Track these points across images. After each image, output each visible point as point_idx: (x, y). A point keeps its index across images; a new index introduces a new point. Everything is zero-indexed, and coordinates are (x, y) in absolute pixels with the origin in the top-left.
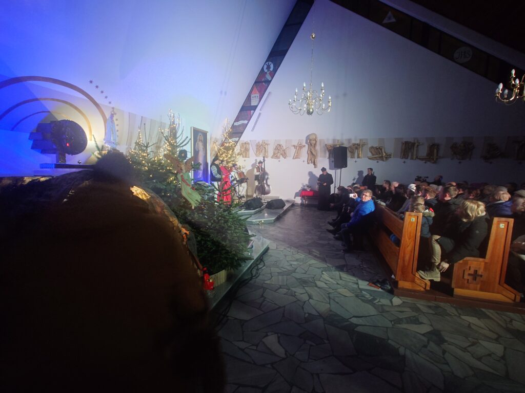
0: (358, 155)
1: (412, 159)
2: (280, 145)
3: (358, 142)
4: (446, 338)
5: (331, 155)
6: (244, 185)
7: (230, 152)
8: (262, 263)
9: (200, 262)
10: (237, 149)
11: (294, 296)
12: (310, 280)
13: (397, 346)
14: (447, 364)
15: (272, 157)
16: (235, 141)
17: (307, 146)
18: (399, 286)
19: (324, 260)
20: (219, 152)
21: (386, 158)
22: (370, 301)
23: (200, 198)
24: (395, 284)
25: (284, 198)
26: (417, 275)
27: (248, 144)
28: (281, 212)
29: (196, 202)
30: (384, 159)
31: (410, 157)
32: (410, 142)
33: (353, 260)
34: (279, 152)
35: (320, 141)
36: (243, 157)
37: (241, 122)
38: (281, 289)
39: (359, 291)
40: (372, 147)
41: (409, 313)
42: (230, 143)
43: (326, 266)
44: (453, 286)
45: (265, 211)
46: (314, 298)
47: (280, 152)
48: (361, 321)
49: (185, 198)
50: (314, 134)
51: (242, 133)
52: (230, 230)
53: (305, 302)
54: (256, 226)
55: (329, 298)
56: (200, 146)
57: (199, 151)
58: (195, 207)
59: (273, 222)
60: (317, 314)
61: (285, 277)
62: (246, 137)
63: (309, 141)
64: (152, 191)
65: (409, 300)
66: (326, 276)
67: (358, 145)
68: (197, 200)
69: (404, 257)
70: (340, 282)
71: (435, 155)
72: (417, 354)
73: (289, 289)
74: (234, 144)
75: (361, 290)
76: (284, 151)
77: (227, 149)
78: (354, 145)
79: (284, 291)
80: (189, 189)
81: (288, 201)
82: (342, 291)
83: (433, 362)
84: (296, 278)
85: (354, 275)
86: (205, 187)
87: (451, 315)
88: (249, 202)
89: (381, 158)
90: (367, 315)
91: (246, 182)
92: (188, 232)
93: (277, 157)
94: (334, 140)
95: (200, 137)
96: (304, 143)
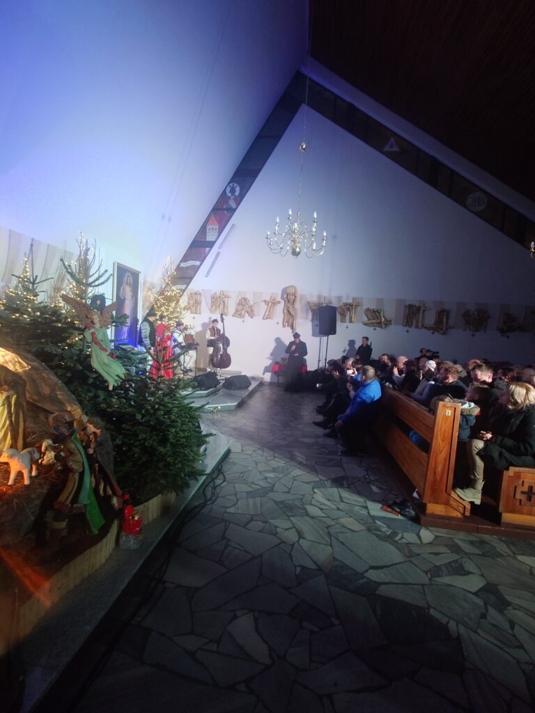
0: (351, 318)
1: (417, 327)
2: (245, 299)
3: (350, 301)
4: (508, 598)
5: (315, 316)
6: (192, 353)
7: (173, 304)
8: (221, 477)
9: (118, 484)
10: (183, 301)
11: (275, 535)
12: (297, 503)
13: (444, 620)
14: (521, 647)
15: (234, 316)
16: (181, 290)
17: (283, 302)
18: (428, 512)
19: (312, 469)
20: (156, 304)
21: (386, 324)
22: (389, 536)
23: (124, 371)
24: (421, 507)
25: (249, 374)
26: (453, 495)
27: (200, 294)
28: (244, 393)
29: (117, 378)
30: (383, 326)
31: (414, 326)
32: (415, 306)
33: (354, 469)
34: (242, 309)
35: (301, 296)
36: (192, 313)
37: (190, 263)
38: (253, 522)
39: (371, 521)
40: (368, 310)
41: (447, 557)
42: (173, 291)
43: (318, 479)
44: (501, 509)
45: (221, 392)
46: (306, 536)
47: (245, 308)
48: (382, 575)
49: (96, 372)
50: (293, 286)
51: (192, 278)
52: (174, 427)
53: (293, 545)
54: (209, 414)
55: (330, 535)
56: (128, 292)
57: (124, 300)
58: (114, 386)
59: (234, 408)
60: (313, 566)
61: (258, 500)
62: (197, 284)
63: (285, 296)
64: (34, 358)
65: (442, 533)
66: (319, 496)
67: (351, 305)
68: (117, 376)
69: (435, 468)
70: (342, 506)
71: (445, 324)
72: (476, 632)
73: (266, 522)
74: (179, 293)
75: (374, 518)
76: (251, 307)
77: (169, 299)
78: (346, 304)
79: (260, 525)
80: (105, 357)
81: (253, 378)
82: (346, 521)
83: (502, 646)
84: (275, 502)
85: (359, 493)
86: (132, 354)
87: (504, 556)
88: (199, 378)
89: (379, 324)
90: (389, 564)
91: (196, 349)
92: (98, 431)
93: (241, 316)
94: (319, 297)
95: (128, 278)
96: (279, 299)
